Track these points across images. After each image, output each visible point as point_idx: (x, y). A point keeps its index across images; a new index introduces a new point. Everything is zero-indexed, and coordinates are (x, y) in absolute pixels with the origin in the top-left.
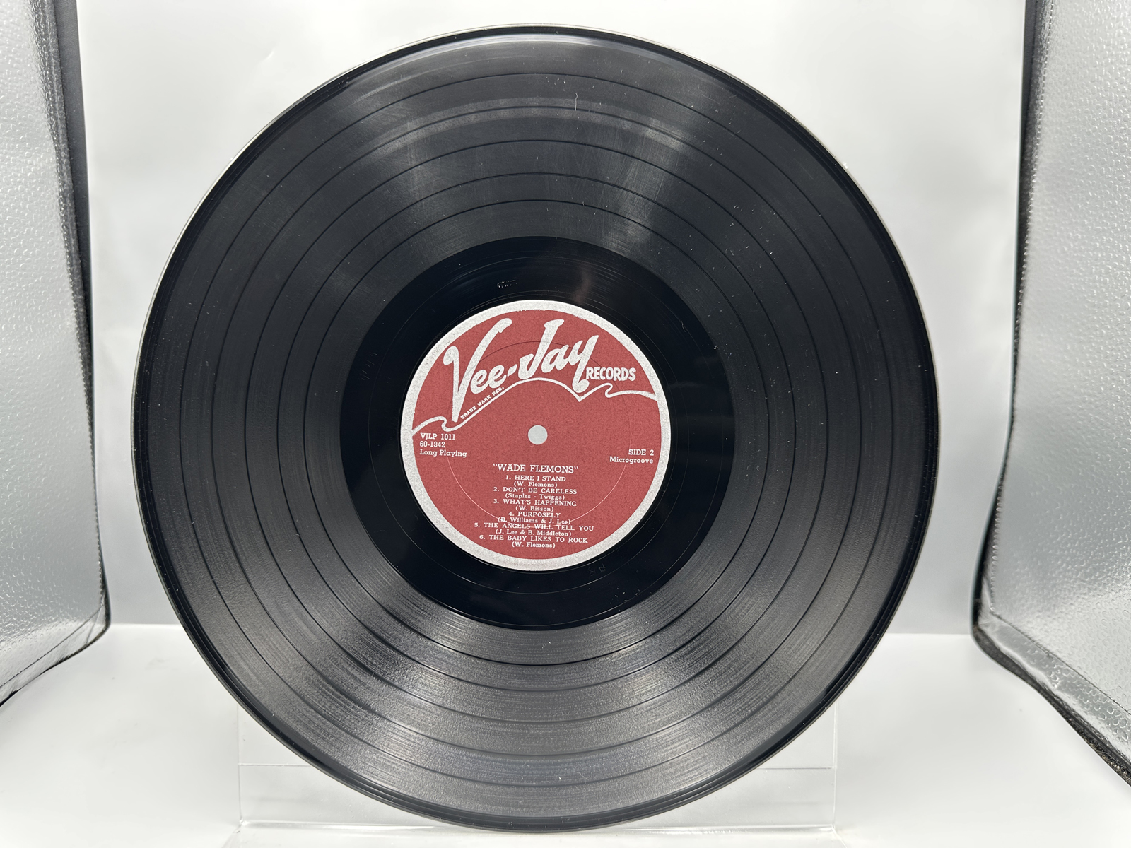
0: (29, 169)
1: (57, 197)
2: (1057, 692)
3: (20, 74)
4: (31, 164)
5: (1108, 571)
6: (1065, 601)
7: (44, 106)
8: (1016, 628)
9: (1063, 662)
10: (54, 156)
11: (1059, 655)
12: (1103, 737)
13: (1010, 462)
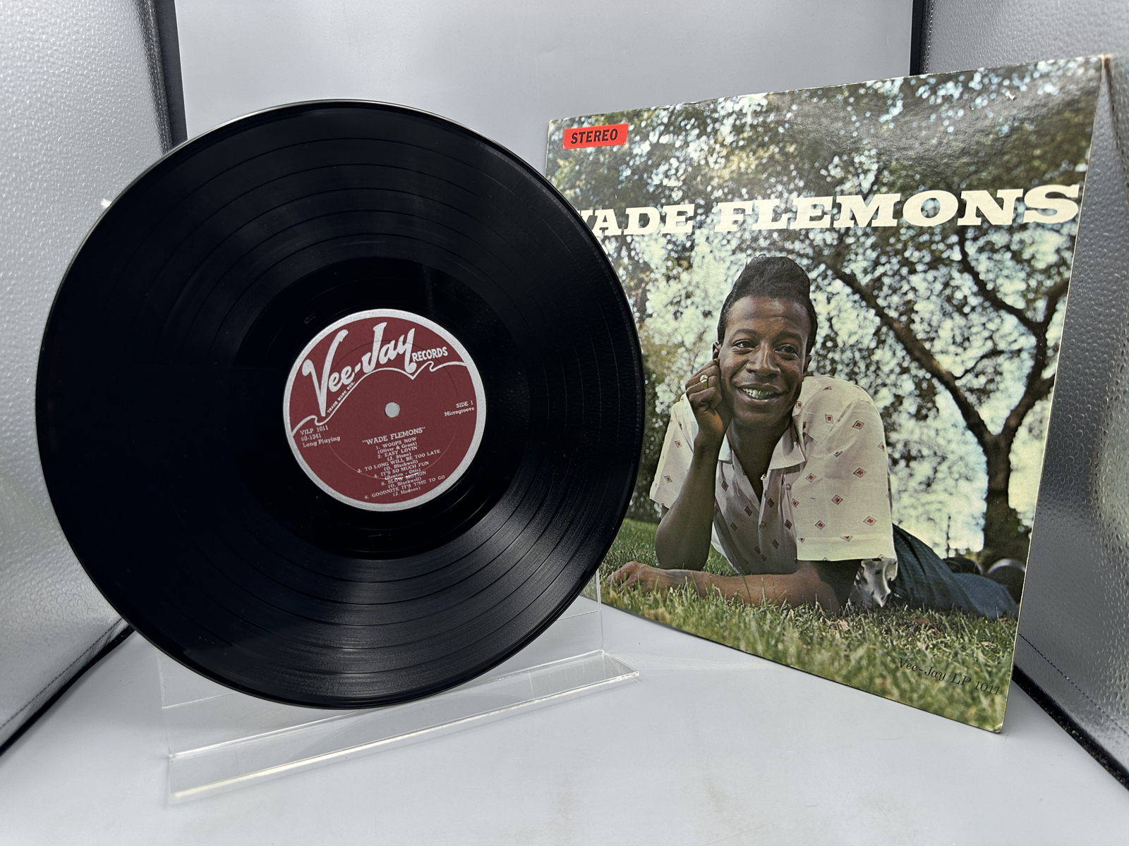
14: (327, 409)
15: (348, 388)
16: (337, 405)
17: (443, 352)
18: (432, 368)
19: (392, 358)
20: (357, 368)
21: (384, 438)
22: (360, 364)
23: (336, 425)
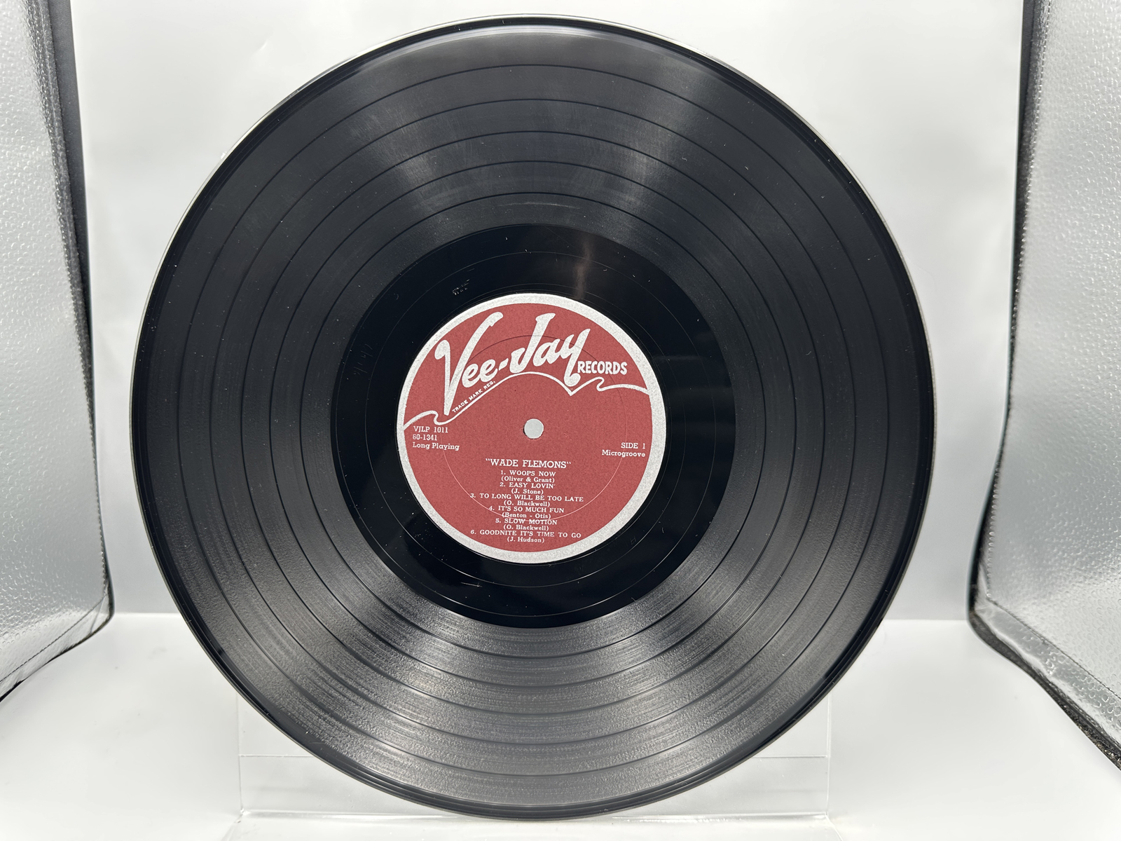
0: (25, 163)
1: (54, 190)
2: (1052, 679)
3: (14, 68)
4: (27, 157)
5: (1104, 560)
6: (1061, 589)
7: (38, 99)
8: (1012, 615)
9: (1058, 649)
10: (50, 149)
11: (1055, 642)
12: (1098, 724)
13: (1007, 449)
14: (453, 407)
15: (485, 387)
16: (466, 405)
17: (621, 369)
18: (601, 387)
19: (551, 362)
20: (503, 364)
21: (514, 463)
22: (507, 360)
23: (460, 429)
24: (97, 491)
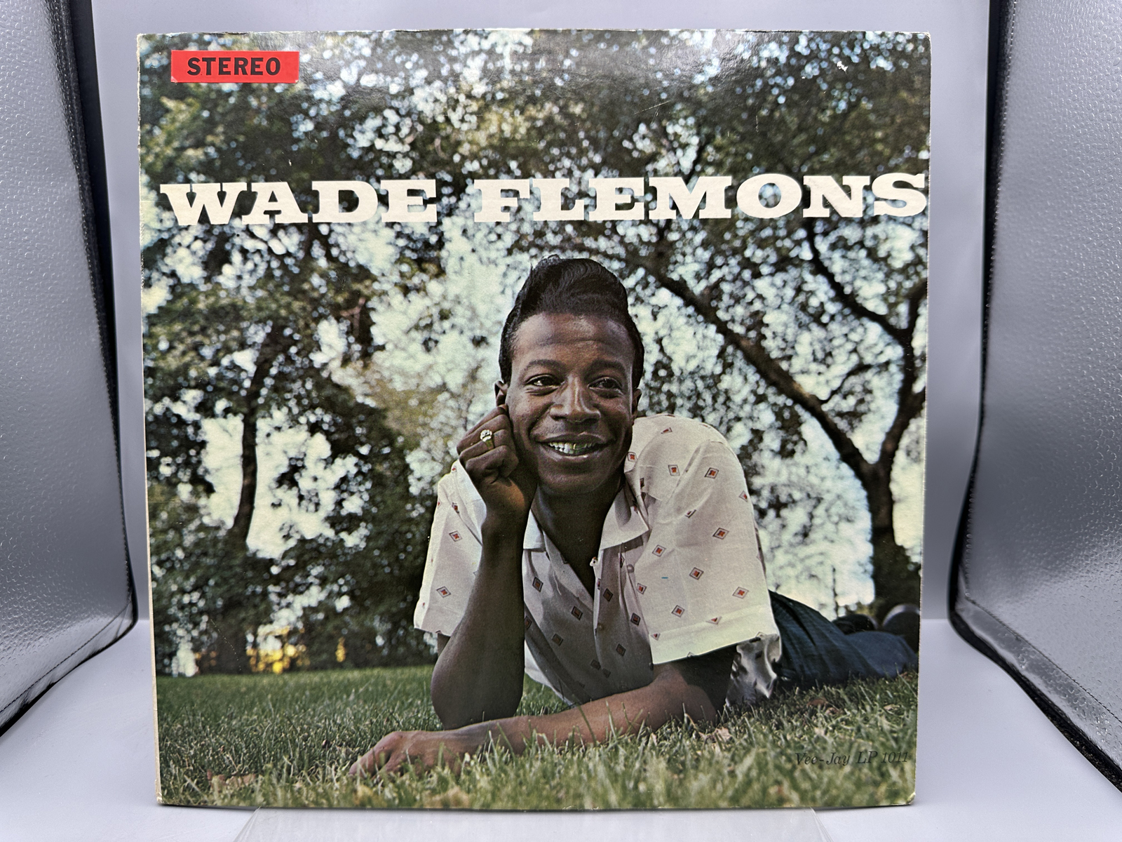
0: (55, 198)
1: (81, 222)
2: (1025, 673)
4: (56, 193)
6: (1031, 587)
7: (66, 138)
8: (989, 613)
9: (1030, 644)
10: (77, 184)
11: (1027, 638)
12: (1065, 714)
24: (122, 503)
